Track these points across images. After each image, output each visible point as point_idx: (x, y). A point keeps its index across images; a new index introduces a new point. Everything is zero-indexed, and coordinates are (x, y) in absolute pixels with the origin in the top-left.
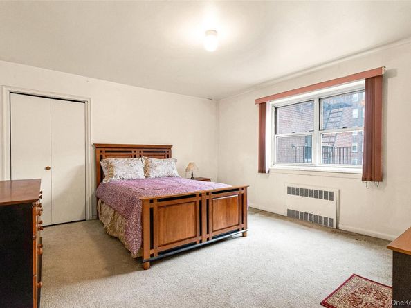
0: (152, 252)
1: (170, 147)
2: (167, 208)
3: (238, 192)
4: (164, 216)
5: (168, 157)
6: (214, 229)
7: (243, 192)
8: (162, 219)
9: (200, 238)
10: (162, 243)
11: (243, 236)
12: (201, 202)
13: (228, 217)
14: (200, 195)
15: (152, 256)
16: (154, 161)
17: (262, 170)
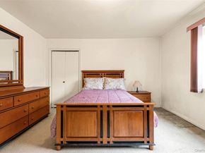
0: (62, 140)
1: (123, 72)
2: (74, 113)
3: (142, 109)
4: (71, 118)
5: (122, 77)
6: (115, 136)
7: (148, 109)
8: (69, 119)
9: (101, 140)
10: (69, 135)
11: (149, 149)
12: (102, 112)
13: (130, 128)
14: (101, 106)
15: (62, 142)
16: (109, 80)
17: (194, 89)
